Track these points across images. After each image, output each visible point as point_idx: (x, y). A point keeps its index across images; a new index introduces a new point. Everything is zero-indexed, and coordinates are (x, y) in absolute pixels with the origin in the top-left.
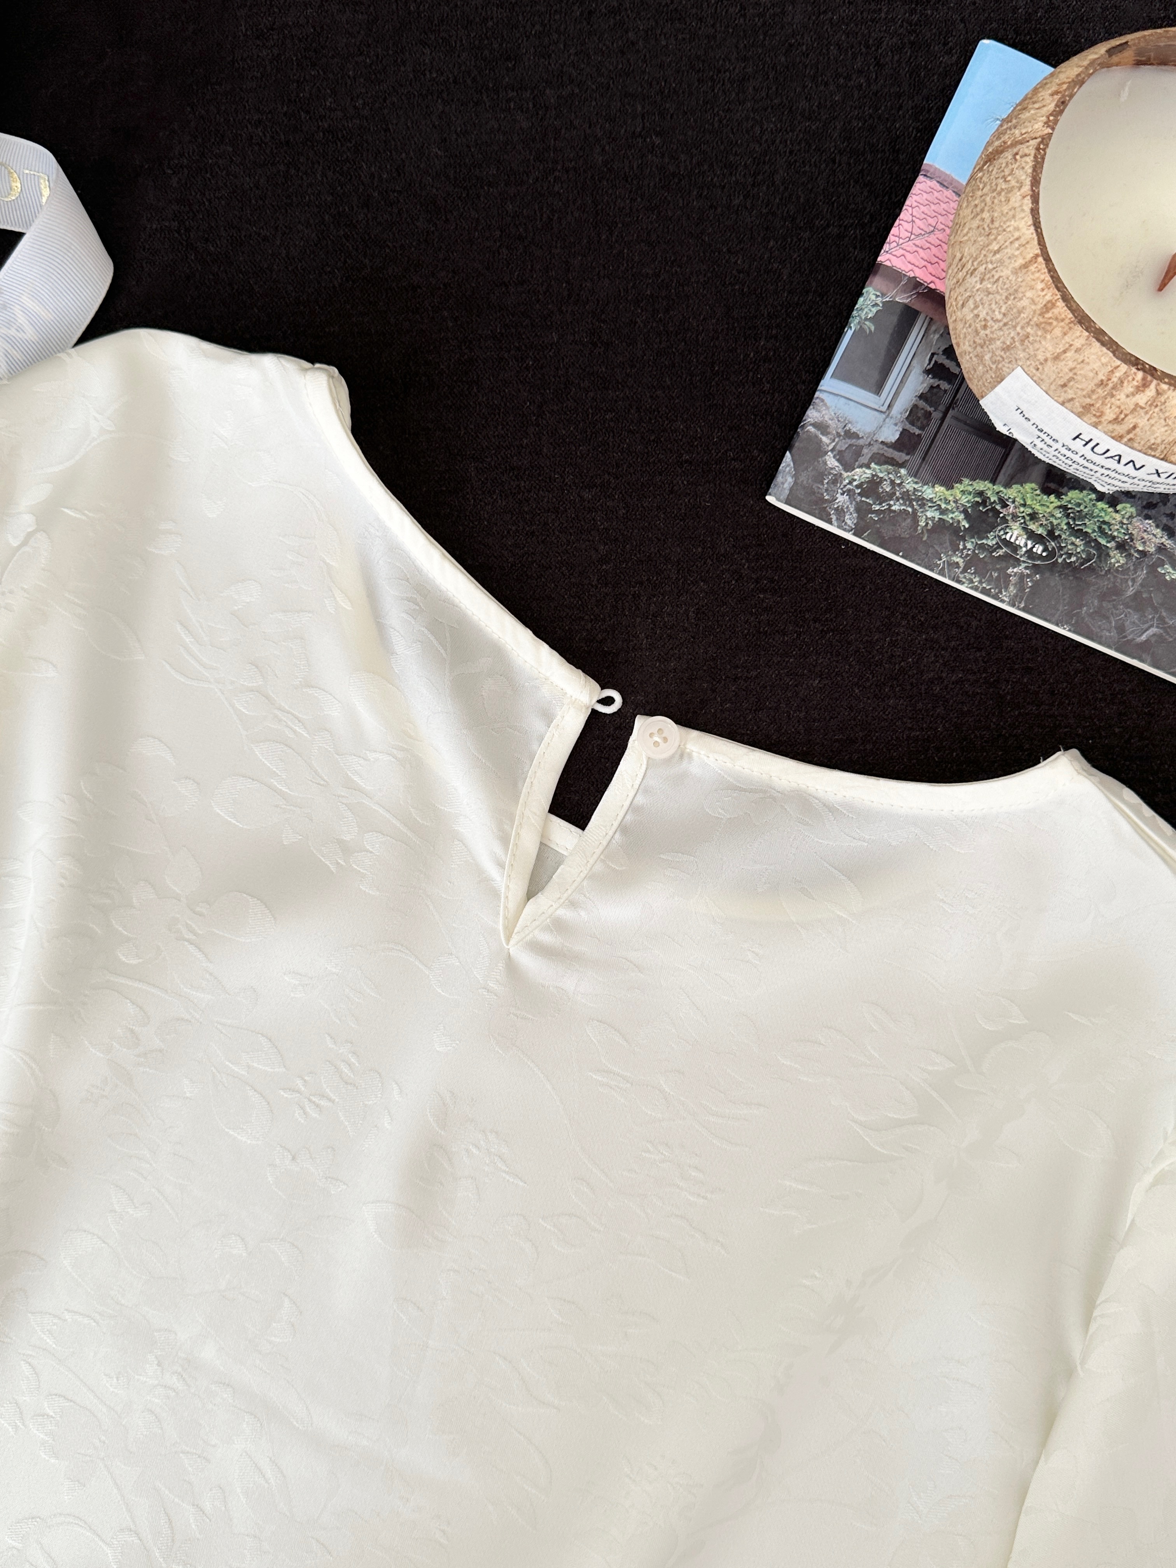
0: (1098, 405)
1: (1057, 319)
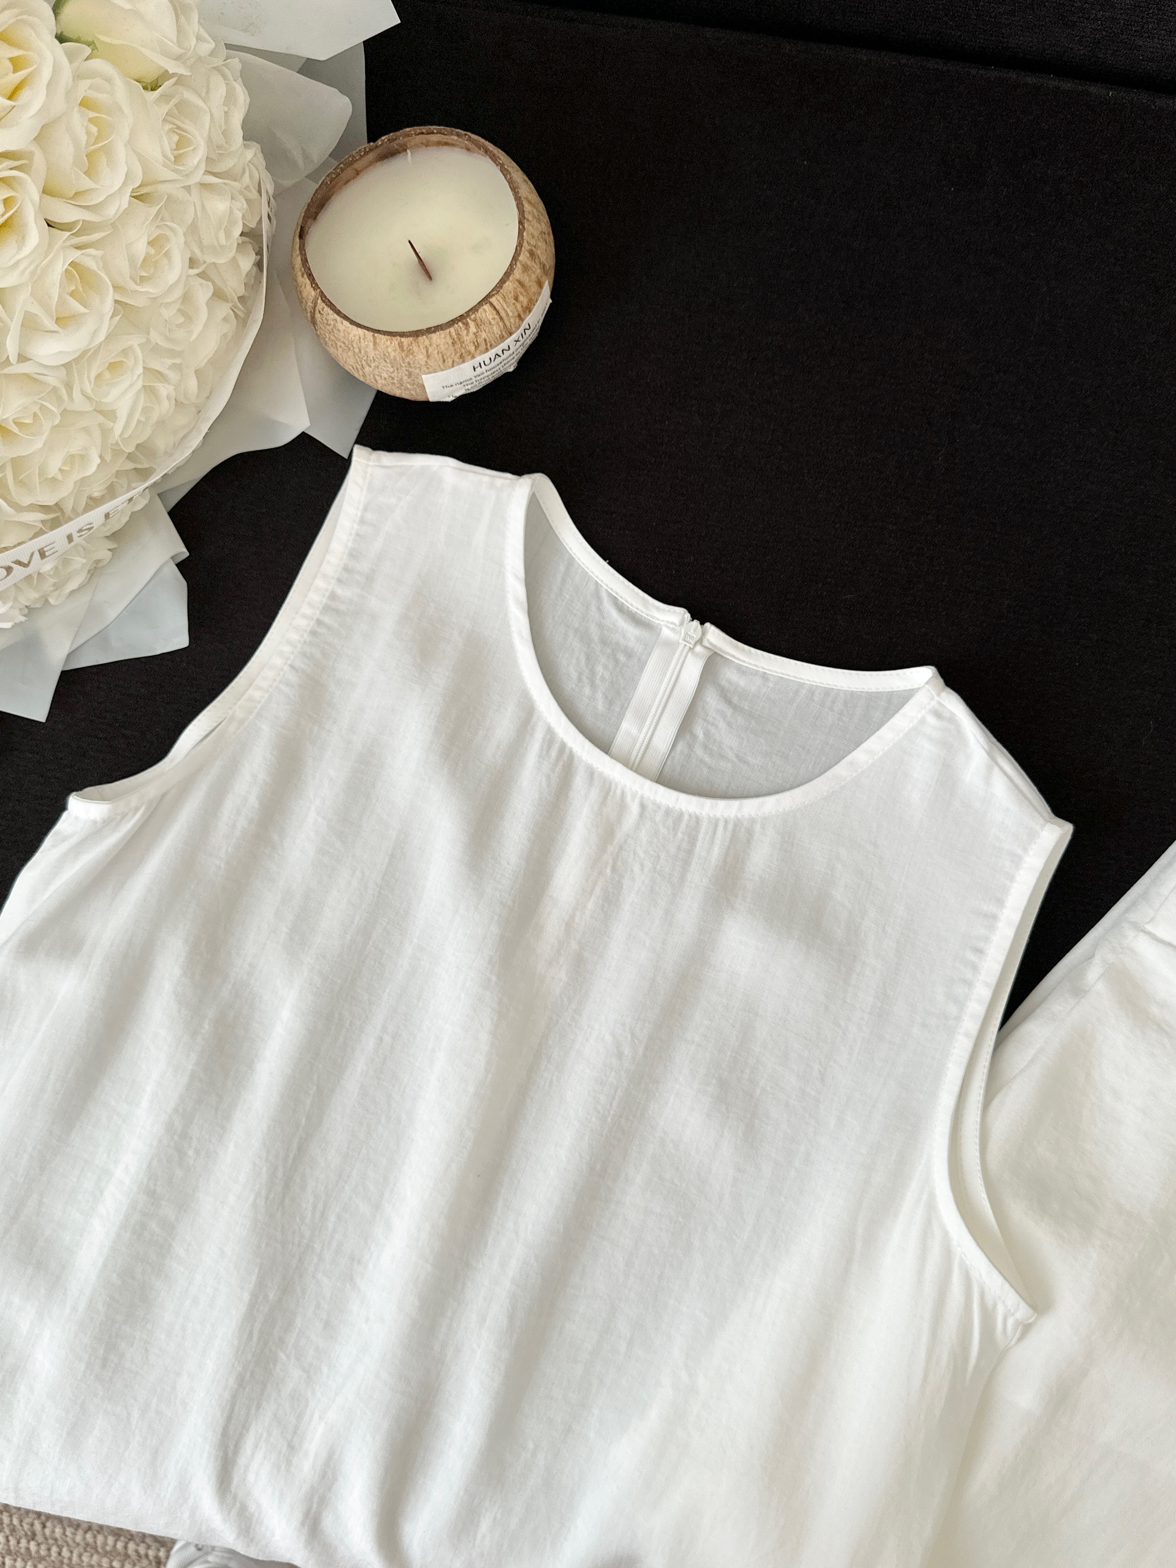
0: (463, 351)
1: (409, 345)
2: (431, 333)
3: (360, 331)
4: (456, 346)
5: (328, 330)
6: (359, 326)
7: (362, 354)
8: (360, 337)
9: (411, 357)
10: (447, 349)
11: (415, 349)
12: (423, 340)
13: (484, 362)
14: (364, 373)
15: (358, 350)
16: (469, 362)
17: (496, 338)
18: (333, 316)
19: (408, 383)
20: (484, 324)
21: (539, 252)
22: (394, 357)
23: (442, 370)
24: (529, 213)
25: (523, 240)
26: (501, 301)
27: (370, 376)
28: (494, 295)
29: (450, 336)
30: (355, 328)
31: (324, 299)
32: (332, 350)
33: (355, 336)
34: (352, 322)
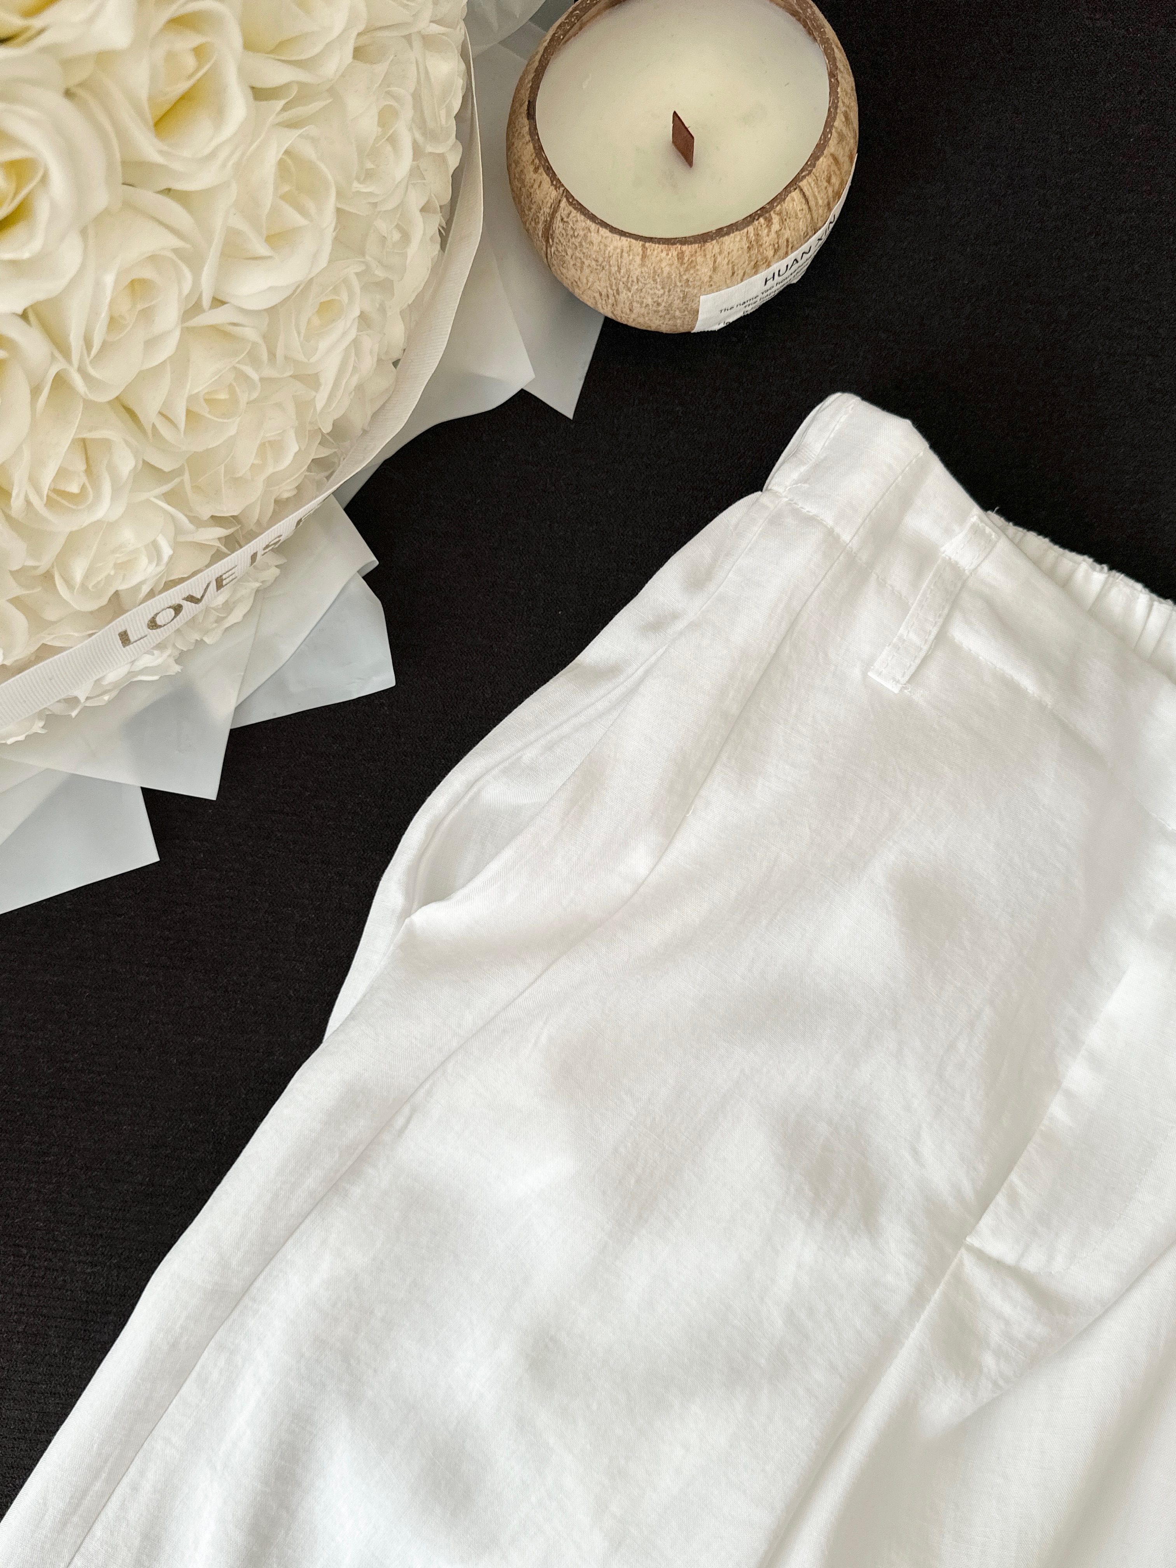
0: (759, 258)
2: (723, 236)
3: (625, 241)
4: (752, 252)
5: (572, 244)
6: (622, 233)
7: (622, 274)
8: (622, 252)
9: (692, 272)
10: (740, 256)
11: (700, 259)
12: (712, 247)
13: (779, 271)
15: (616, 268)
16: (762, 273)
17: (800, 236)
18: (583, 222)
19: (678, 308)
20: (789, 218)
22: (668, 273)
23: (727, 287)
25: (838, 98)
26: (812, 185)
28: (804, 177)
29: (747, 237)
30: (617, 237)
31: (571, 200)
33: (615, 248)
34: (613, 230)
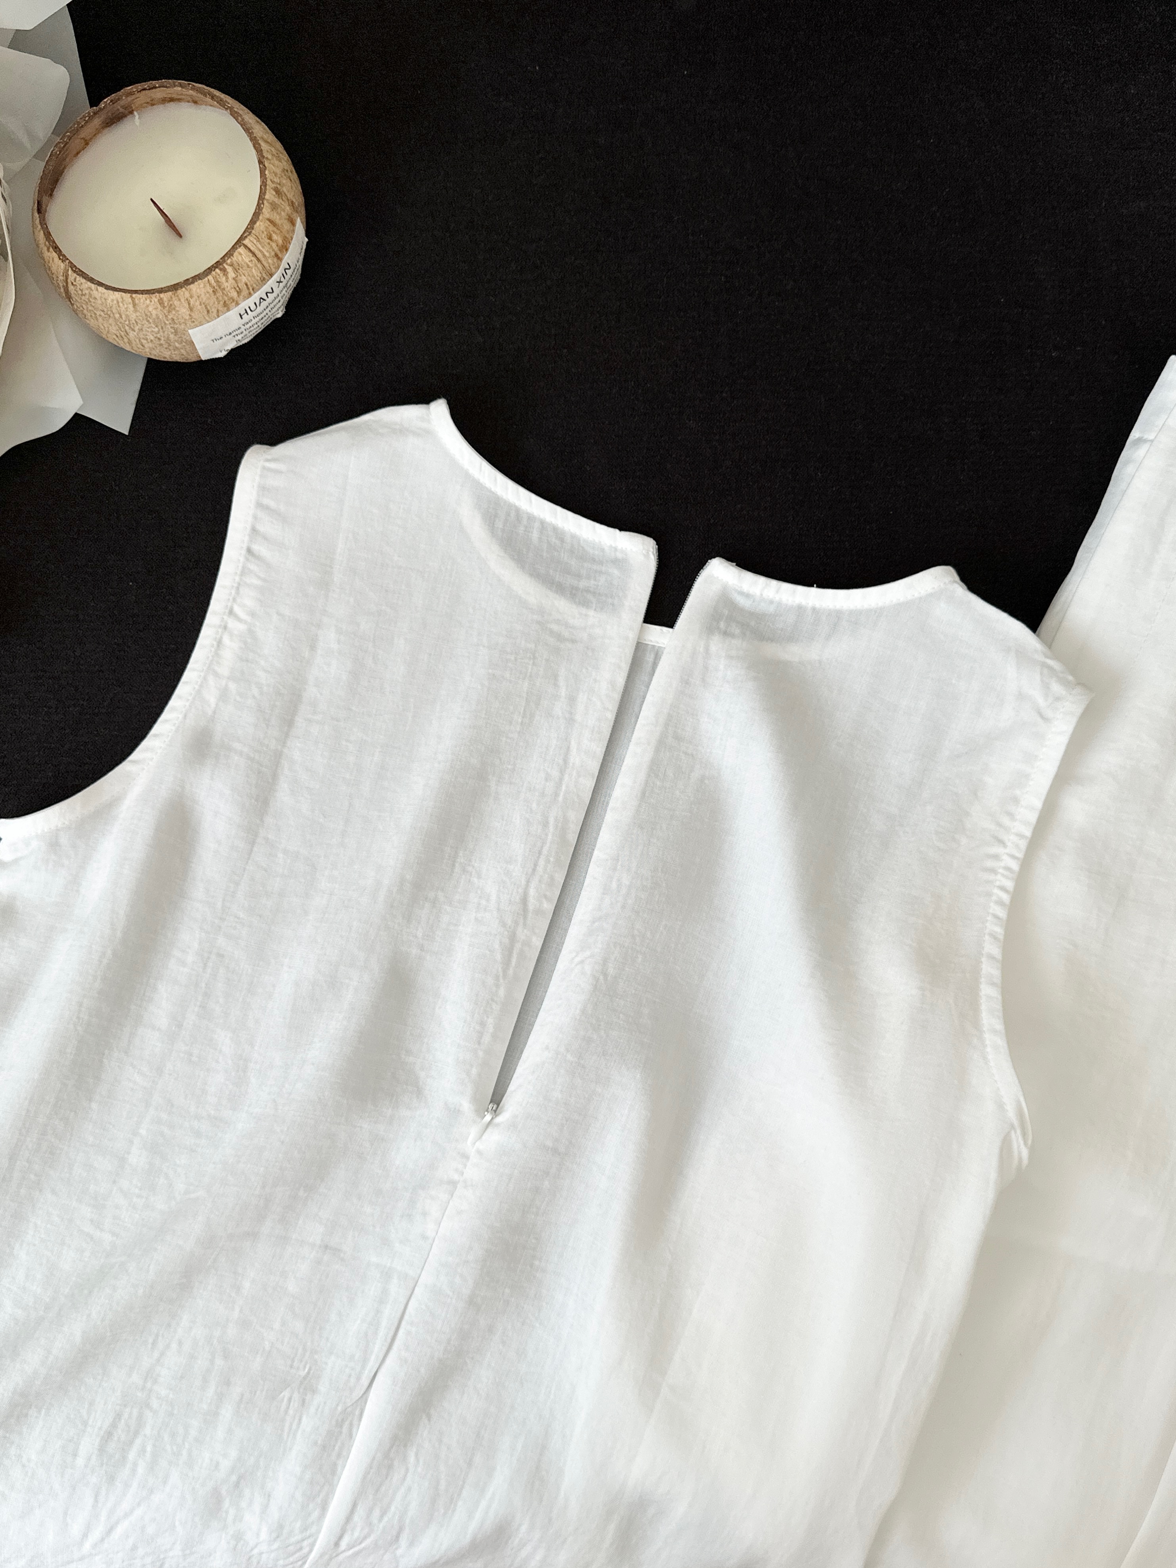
3: (117, 295)
4: (218, 295)
5: (84, 301)
6: (115, 289)
10: (209, 299)
11: (176, 303)
13: (249, 308)
14: (129, 340)
15: (119, 315)
16: (234, 310)
17: (257, 280)
18: (86, 284)
19: (175, 341)
20: (242, 268)
21: (285, 189)
22: (157, 315)
23: (208, 322)
24: (268, 151)
25: (266, 179)
26: (255, 242)
27: (135, 341)
28: (246, 237)
29: (210, 284)
30: (111, 292)
31: (74, 269)
32: (92, 323)
33: (113, 300)
34: (108, 288)
